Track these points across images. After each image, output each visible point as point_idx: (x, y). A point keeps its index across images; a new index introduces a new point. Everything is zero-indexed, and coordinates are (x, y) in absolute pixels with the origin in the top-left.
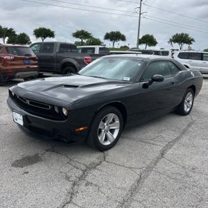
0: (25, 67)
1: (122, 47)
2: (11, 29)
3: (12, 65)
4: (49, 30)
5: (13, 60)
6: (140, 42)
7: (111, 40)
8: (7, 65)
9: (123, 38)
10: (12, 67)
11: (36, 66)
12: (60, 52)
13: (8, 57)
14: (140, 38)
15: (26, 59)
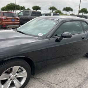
0: (12, 23)
1: (71, 14)
2: (24, 7)
3: (5, 22)
4: (39, 7)
5: (6, 19)
6: (80, 12)
7: (66, 11)
8: (3, 21)
9: (72, 10)
10: (5, 23)
11: (19, 23)
12: (32, 16)
13: (3, 18)
14: (80, 10)
15: (13, 19)
